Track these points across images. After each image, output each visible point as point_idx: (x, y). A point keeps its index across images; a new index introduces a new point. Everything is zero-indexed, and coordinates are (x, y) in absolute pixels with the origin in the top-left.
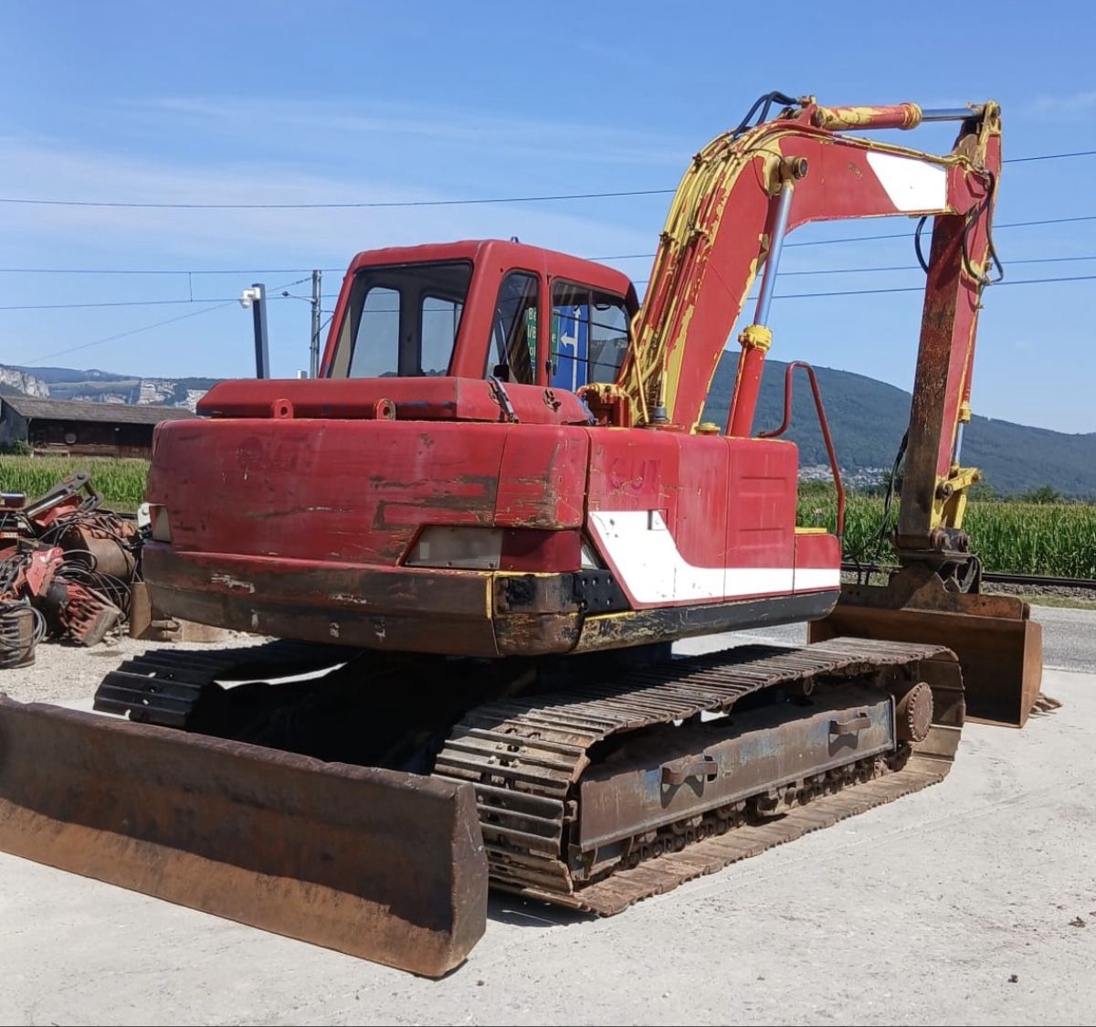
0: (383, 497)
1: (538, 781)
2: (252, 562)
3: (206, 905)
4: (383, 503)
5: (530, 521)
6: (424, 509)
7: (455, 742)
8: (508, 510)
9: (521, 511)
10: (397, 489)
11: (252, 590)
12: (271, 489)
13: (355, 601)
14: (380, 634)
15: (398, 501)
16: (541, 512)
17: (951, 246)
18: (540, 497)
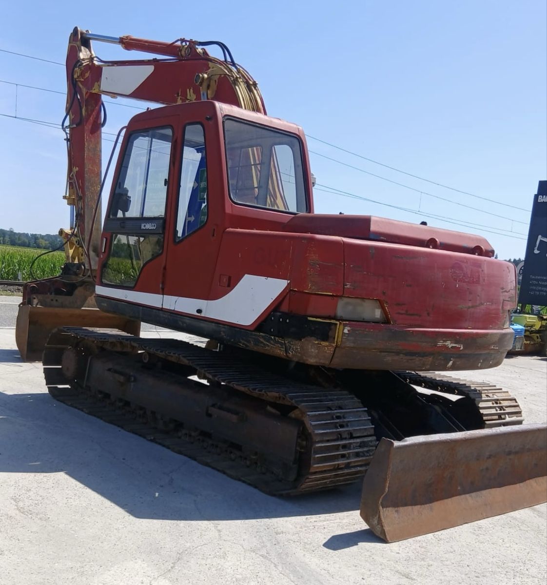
0: (504, 298)
4: (503, 301)
10: (506, 293)
11: (462, 348)
12: (470, 293)
17: (95, 111)
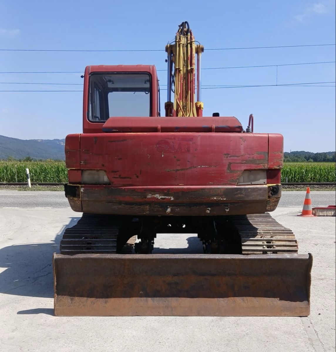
0: (230, 161)
1: (286, 251)
2: (173, 189)
3: (199, 314)
4: (230, 164)
5: (278, 167)
6: (245, 165)
7: (245, 244)
8: (272, 163)
9: (275, 163)
10: (235, 158)
11: (172, 199)
12: (178, 160)
13: (221, 199)
14: (226, 210)
15: (236, 162)
16: (281, 163)
18: (280, 158)
